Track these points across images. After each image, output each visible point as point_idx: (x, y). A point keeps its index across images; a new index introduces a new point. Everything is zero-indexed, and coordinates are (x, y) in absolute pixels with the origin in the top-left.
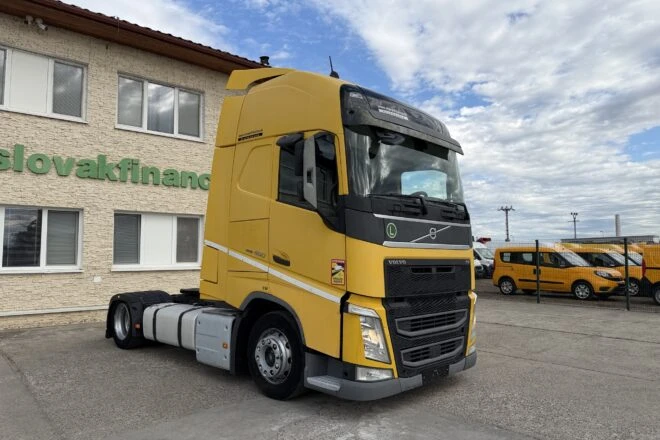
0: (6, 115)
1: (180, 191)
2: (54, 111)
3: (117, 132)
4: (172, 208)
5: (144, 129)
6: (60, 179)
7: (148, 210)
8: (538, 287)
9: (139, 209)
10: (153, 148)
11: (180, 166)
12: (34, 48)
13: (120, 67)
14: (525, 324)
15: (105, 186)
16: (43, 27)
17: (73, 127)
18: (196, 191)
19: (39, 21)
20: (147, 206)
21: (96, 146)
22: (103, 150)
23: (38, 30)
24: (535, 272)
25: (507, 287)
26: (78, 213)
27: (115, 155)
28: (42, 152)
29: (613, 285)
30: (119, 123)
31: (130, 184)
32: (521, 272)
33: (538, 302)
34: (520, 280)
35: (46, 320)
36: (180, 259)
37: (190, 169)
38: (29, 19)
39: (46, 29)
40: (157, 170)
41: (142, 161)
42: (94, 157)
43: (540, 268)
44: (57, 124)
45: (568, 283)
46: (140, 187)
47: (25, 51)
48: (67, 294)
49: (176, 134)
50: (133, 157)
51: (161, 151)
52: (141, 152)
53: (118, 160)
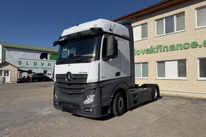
1: (176, 51)
2: (142, 38)
3: (155, 38)
6: (143, 55)
9: (164, 60)
13: (155, 19)
15: (153, 55)
17: (145, 41)
18: (183, 50)
21: (150, 44)
22: (152, 45)
28: (138, 49)
30: (157, 35)
31: (159, 53)
36: (179, 76)
37: (179, 43)
40: (167, 46)
42: (149, 47)
46: (163, 53)
49: (175, 31)
50: (160, 44)
51: (168, 40)
52: (163, 42)
53: (156, 46)
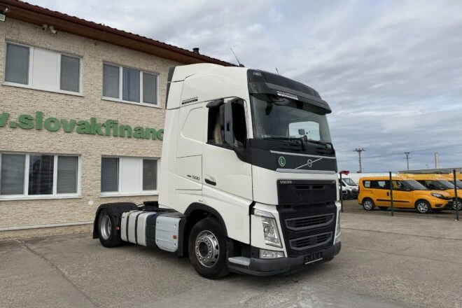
0: (31, 92)
1: (145, 142)
2: (61, 88)
3: (103, 101)
4: (140, 153)
5: (121, 99)
6: (66, 134)
7: (124, 154)
8: (392, 204)
9: (118, 154)
10: (127, 113)
11: (145, 125)
12: (48, 46)
13: (104, 58)
14: (388, 230)
15: (96, 138)
16: (54, 32)
17: (74, 99)
18: (156, 141)
19: (51, 28)
20: (123, 152)
21: (88, 112)
22: (94, 114)
23: (51, 33)
24: (388, 194)
25: (368, 205)
26: (77, 157)
27: (103, 118)
28: (54, 116)
29: (444, 202)
30: (104, 95)
31: (112, 137)
32: (378, 195)
33: (392, 215)
34: (378, 200)
35: (58, 230)
36: (145, 188)
37: (151, 126)
38: (45, 26)
39: (56, 33)
41: (120, 121)
42: (88, 119)
43: (393, 191)
44: (63, 97)
45: (412, 202)
46: (119, 139)
47: (43, 48)
48: (72, 213)
49: (141, 103)
50: (113, 118)
51: (132, 114)
52: (119, 115)
53: (103, 121)
